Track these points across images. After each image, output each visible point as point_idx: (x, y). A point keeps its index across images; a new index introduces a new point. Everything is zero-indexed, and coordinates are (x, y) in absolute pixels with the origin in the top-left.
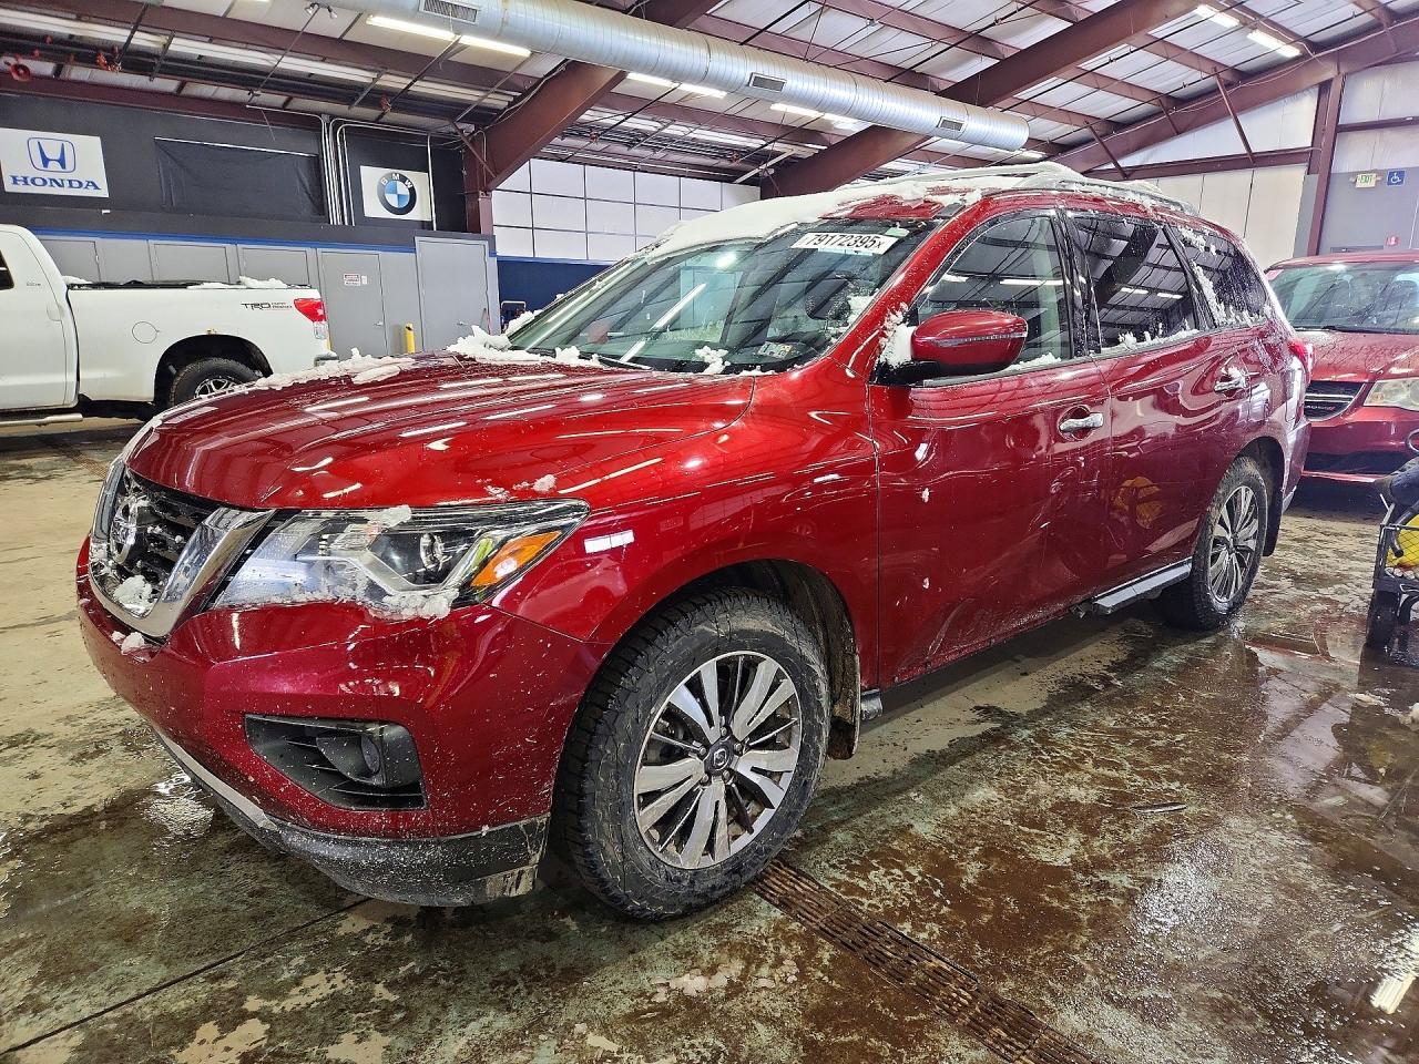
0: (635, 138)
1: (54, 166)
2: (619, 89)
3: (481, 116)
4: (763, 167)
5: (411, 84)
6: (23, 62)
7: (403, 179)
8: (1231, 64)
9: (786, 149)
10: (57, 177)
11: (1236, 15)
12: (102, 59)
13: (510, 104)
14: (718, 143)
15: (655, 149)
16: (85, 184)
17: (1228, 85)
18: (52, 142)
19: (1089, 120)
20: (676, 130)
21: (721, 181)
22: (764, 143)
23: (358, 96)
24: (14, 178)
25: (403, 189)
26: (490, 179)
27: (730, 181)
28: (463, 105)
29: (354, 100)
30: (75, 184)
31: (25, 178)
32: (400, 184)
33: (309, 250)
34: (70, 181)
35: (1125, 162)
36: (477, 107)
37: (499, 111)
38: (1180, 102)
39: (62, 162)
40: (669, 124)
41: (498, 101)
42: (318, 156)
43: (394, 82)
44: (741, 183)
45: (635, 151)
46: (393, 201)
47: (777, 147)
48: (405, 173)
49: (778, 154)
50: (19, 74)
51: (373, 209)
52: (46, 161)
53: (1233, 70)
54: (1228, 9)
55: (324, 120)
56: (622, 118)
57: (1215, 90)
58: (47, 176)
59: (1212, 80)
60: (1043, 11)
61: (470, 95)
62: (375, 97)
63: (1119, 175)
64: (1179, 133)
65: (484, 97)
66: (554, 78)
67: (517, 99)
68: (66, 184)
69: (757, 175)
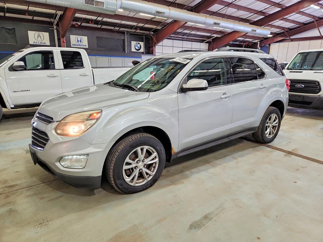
0: (185, 34)
1: (79, 42)
2: (186, 25)
3: (156, 31)
4: (210, 39)
5: (144, 25)
6: (77, 23)
7: (139, 44)
8: (318, 16)
9: (215, 36)
10: (80, 44)
11: (319, 6)
12: (90, 22)
13: (161, 28)
14: (201, 35)
15: (188, 36)
16: (84, 45)
17: (317, 21)
18: (79, 38)
19: (283, 28)
20: (193, 32)
21: (201, 42)
22: (211, 34)
23: (133, 28)
24: (73, 44)
25: (139, 46)
26: (156, 43)
27: (202, 42)
28: (152, 29)
29: (132, 28)
30: (83, 45)
31: (75, 44)
32: (138, 44)
33: (123, 58)
34: (82, 45)
35: (292, 37)
36: (155, 29)
37: (159, 30)
38: (305, 24)
39: (81, 41)
40: (192, 31)
41: (159, 28)
42: (124, 39)
43: (141, 25)
44: (205, 43)
45: (184, 37)
46: (137, 48)
47: (214, 35)
48: (139, 42)
49: (214, 36)
50: (76, 25)
51: (133, 50)
52: (78, 41)
53: (319, 18)
54: (318, 5)
55: (125, 32)
56: (183, 30)
57: (314, 22)
58: (78, 44)
59: (313, 20)
60: (276, 7)
61: (154, 27)
62: (136, 28)
63: (290, 40)
64: (305, 31)
65: (157, 27)
66: (171, 23)
67: (163, 27)
68: (81, 45)
69: (208, 41)
